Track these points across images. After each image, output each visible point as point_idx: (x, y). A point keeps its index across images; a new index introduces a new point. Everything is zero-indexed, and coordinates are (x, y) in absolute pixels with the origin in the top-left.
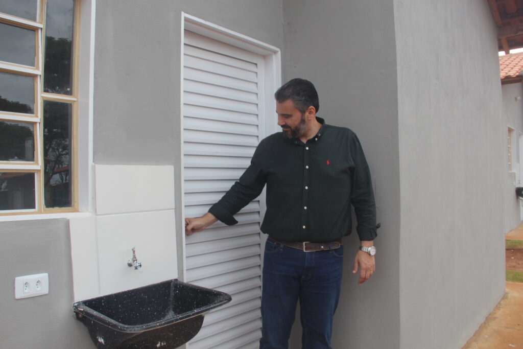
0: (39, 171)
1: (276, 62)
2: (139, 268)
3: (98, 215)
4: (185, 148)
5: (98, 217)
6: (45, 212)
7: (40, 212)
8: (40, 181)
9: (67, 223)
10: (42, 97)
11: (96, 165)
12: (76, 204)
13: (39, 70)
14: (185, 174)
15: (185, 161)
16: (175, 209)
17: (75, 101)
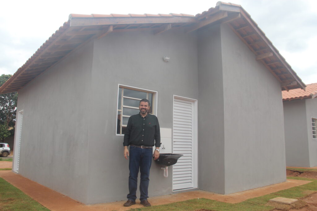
1: (196, 103)
4: (174, 125)
14: (174, 131)
15: (174, 128)
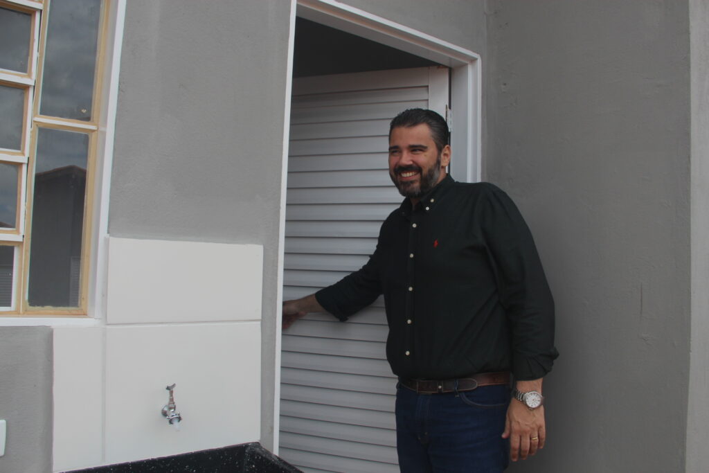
0: (20, 244)
2: (176, 422)
3: (108, 325)
5: (108, 327)
6: (26, 313)
7: (17, 313)
8: (21, 260)
9: (49, 335)
10: (35, 122)
11: (111, 238)
12: (83, 303)
13: (32, 77)
16: (263, 321)
17: (93, 131)
